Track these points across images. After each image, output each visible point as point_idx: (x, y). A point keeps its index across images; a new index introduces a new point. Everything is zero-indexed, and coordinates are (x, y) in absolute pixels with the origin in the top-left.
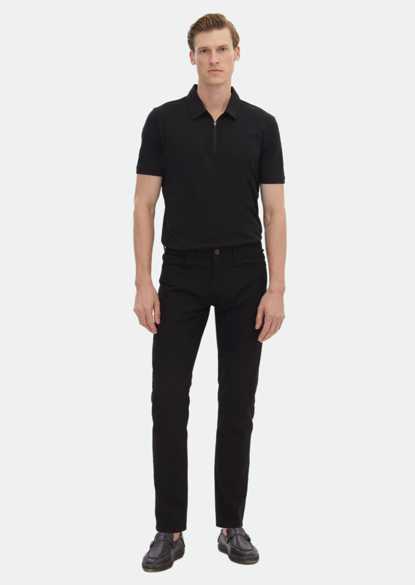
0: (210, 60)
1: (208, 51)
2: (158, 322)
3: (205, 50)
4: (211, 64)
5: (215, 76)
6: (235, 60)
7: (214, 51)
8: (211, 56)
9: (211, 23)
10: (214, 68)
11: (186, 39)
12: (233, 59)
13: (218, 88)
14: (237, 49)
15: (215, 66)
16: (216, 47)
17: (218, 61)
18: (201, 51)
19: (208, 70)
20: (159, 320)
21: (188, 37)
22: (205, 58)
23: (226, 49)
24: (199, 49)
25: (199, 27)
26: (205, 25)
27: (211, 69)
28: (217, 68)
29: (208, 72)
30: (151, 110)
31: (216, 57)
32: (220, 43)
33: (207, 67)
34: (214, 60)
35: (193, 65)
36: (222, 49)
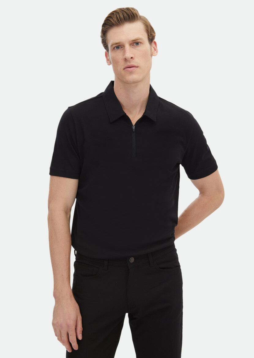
0: (124, 55)
1: (122, 47)
2: (80, 338)
3: (119, 46)
4: (126, 60)
5: (131, 73)
6: (152, 55)
7: (127, 46)
8: (124, 52)
9: (122, 17)
10: (129, 64)
11: (100, 40)
12: (150, 53)
13: (136, 86)
14: (153, 44)
15: (130, 62)
16: (129, 41)
17: (132, 56)
18: (114, 48)
19: (123, 67)
20: (81, 335)
21: (102, 37)
22: (119, 54)
23: (141, 43)
24: (112, 45)
25: (110, 22)
26: (115, 19)
27: (126, 66)
28: (133, 63)
29: (124, 69)
30: (66, 108)
31: (129, 52)
32: (133, 37)
33: (122, 65)
34: (128, 55)
35: (109, 65)
36: (136, 43)
